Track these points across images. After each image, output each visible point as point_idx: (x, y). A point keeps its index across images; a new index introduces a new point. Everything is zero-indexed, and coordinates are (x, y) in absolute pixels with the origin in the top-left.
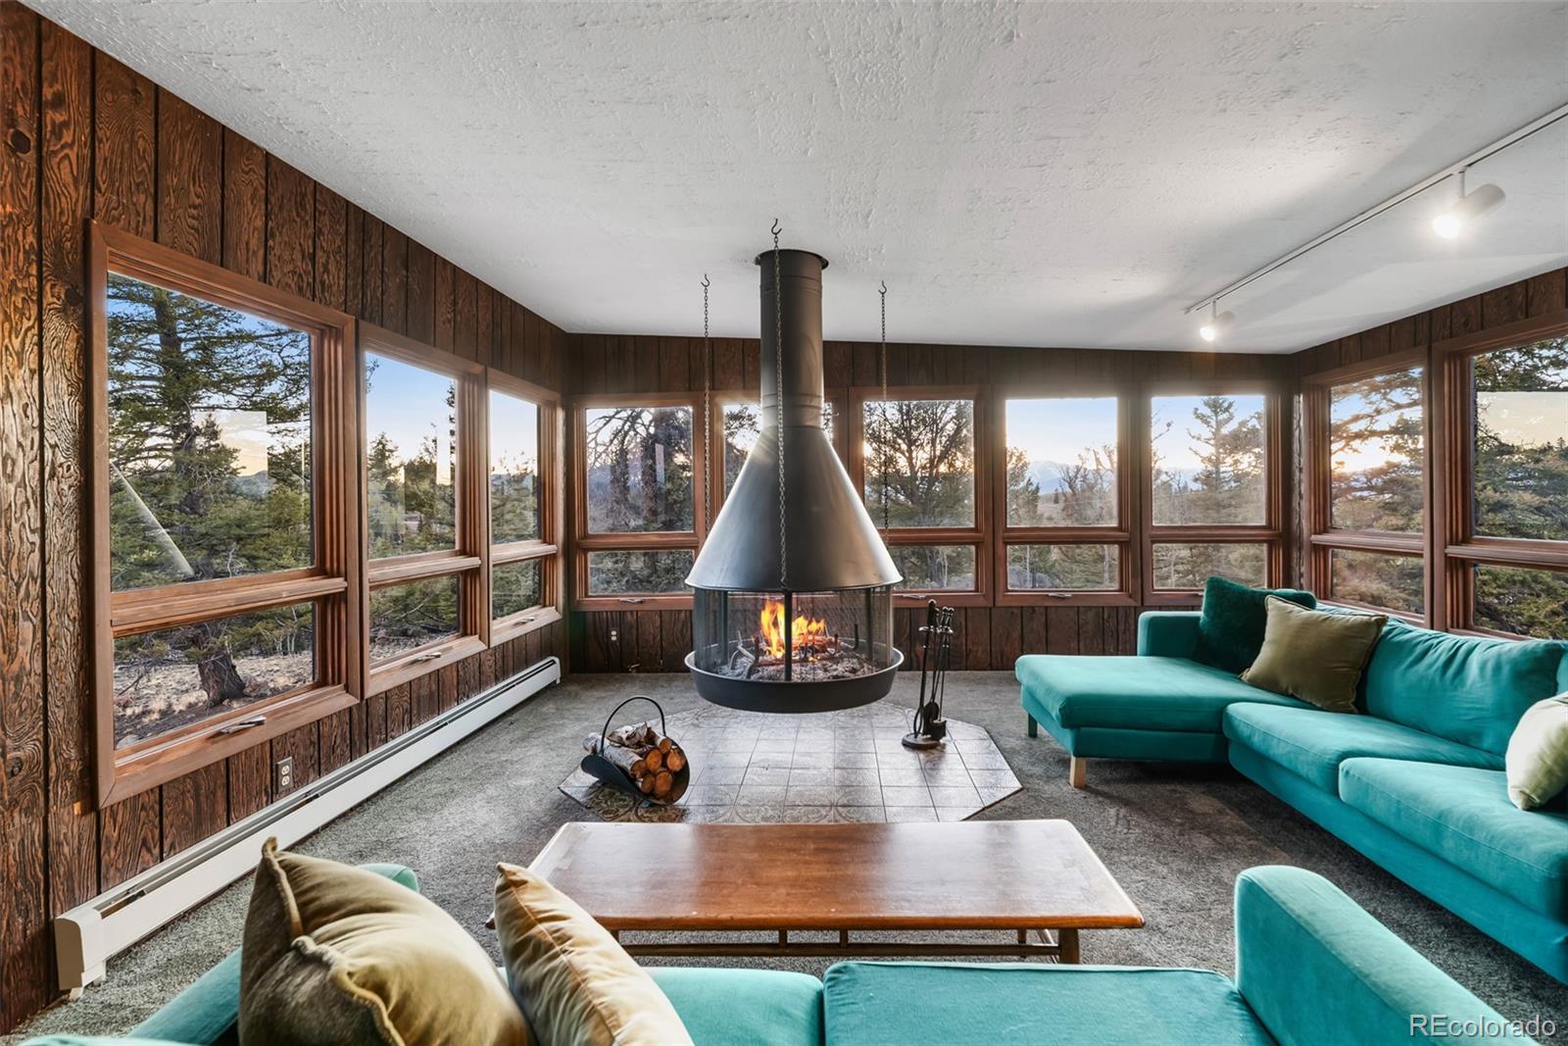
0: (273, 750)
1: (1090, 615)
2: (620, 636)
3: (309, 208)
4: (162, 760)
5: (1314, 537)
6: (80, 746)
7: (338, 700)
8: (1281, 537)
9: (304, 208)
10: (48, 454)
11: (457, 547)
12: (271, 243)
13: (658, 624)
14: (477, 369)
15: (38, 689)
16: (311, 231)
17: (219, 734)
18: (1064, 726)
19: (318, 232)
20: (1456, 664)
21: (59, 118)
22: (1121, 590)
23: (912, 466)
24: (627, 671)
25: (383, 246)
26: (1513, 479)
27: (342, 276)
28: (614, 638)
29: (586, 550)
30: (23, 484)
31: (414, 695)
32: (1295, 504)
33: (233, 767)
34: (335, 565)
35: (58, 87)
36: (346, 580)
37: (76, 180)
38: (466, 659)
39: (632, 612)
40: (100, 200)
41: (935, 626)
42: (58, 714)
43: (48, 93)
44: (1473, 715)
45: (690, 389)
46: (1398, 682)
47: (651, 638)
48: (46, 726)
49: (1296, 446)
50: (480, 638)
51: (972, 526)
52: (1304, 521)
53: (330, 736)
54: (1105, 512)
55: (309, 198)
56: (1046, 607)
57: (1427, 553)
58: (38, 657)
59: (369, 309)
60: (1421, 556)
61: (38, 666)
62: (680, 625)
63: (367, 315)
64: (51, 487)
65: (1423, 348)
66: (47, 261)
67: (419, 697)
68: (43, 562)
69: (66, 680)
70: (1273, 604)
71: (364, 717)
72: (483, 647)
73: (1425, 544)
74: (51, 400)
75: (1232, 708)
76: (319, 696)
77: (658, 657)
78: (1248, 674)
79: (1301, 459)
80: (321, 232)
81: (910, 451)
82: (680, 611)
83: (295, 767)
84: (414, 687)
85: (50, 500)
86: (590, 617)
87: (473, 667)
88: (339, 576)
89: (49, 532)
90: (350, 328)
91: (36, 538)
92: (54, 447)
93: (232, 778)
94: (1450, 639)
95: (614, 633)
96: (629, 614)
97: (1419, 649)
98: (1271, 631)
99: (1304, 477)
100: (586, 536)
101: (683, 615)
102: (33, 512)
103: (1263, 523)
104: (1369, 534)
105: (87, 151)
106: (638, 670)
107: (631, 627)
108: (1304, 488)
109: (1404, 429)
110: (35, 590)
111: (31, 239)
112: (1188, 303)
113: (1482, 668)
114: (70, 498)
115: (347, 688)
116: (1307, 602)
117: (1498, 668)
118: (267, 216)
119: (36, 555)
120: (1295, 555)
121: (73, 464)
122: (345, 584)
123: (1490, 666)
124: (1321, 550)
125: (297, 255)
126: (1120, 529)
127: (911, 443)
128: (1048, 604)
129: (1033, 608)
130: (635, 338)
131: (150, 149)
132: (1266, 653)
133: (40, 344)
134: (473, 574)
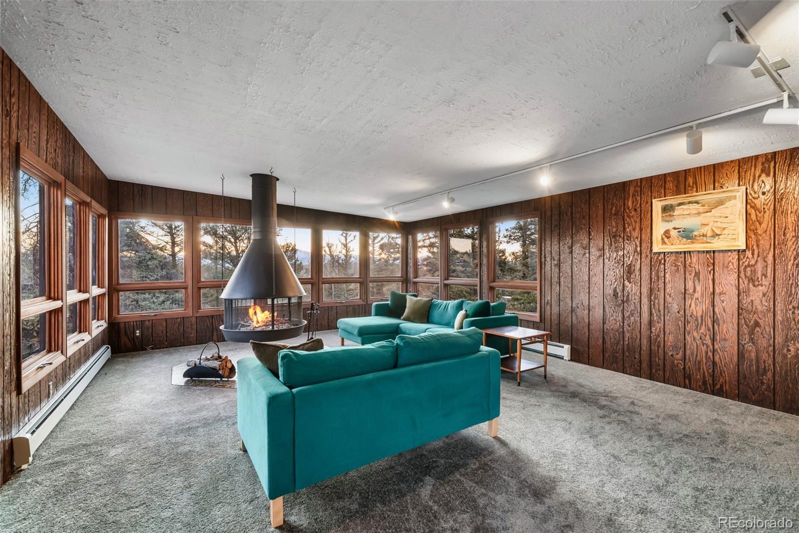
0: (48, 378)
1: (351, 308)
2: (142, 333)
3: (56, 128)
5: (414, 280)
6: (16, 367)
7: (59, 359)
8: (405, 281)
9: (54, 128)
11: (78, 288)
13: (165, 325)
17: (39, 367)
18: (359, 336)
20: (446, 307)
22: (360, 299)
23: (237, 250)
24: (146, 349)
26: (458, 262)
27: (61, 158)
28: (138, 334)
29: (118, 291)
30: (7, 256)
32: (409, 269)
34: (56, 294)
35: (13, 88)
36: (62, 301)
37: (15, 126)
38: (86, 344)
39: (149, 321)
40: (19, 134)
41: (314, 311)
44: (449, 318)
45: (184, 215)
46: (436, 314)
47: (160, 332)
49: (409, 252)
50: (89, 334)
51: (310, 277)
52: (411, 275)
53: (59, 374)
54: (355, 271)
56: (336, 306)
57: (440, 283)
58: (9, 328)
60: (438, 284)
61: (9, 332)
62: (177, 325)
65: (439, 227)
66: (10, 162)
68: (10, 289)
70: (408, 297)
72: (90, 337)
73: (439, 280)
75: (400, 325)
76: (55, 356)
77: (164, 341)
78: (402, 317)
79: (410, 256)
81: (236, 242)
82: (178, 318)
83: (53, 387)
84: (76, 354)
86: (122, 326)
88: (58, 299)
90: (63, 183)
93: (41, 388)
94: (445, 302)
95: (138, 332)
96: (147, 322)
97: (440, 305)
98: (408, 305)
99: (411, 261)
100: (118, 284)
101: (179, 320)
102: (9, 267)
103: (400, 275)
104: (426, 278)
105: (17, 113)
106: (152, 349)
107: (148, 328)
108: (411, 264)
109: (432, 245)
110: (9, 300)
111: (8, 152)
112: (385, 207)
113: (451, 307)
115: (62, 353)
116: (416, 296)
117: (453, 307)
118: (47, 133)
119: (9, 286)
120: (409, 285)
122: (62, 304)
123: (452, 306)
124: (415, 283)
126: (360, 278)
127: (236, 238)
128: (337, 305)
129: (332, 307)
130: (152, 187)
131: (28, 109)
132: (407, 310)
134: (85, 302)
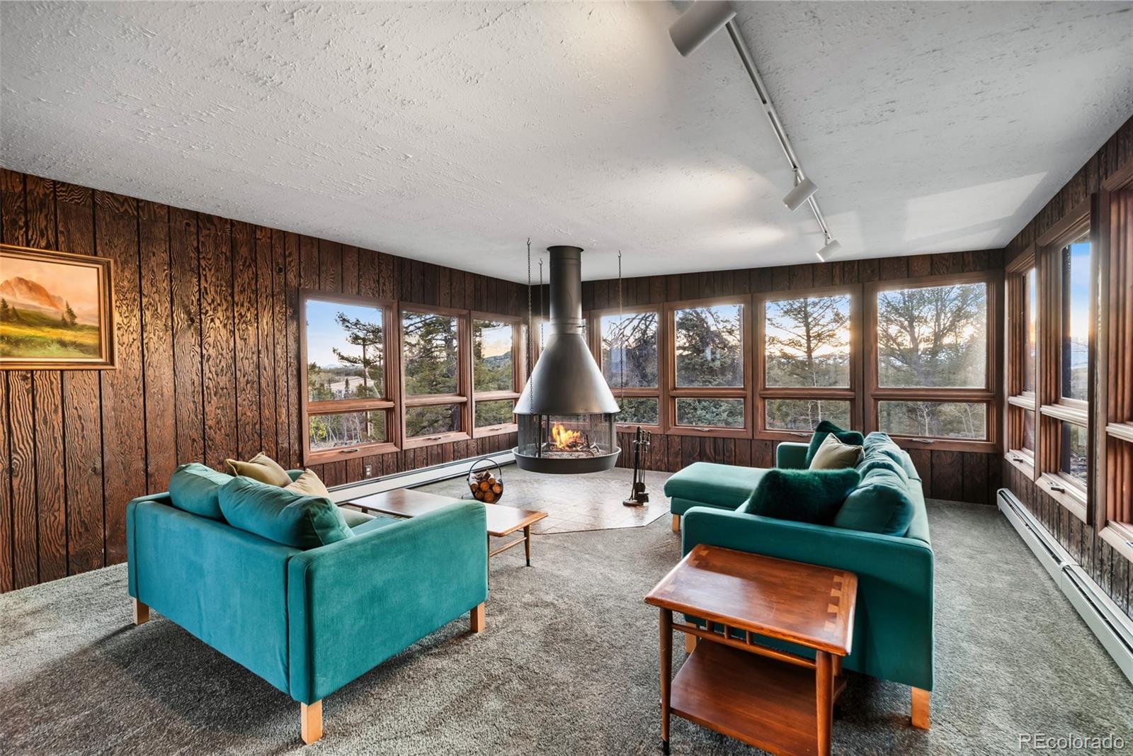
0: (363, 461)
3: (376, 264)
4: (324, 456)
6: (299, 445)
7: (391, 448)
9: (374, 264)
10: (289, 360)
11: (458, 392)
12: (361, 280)
14: (465, 312)
15: (287, 428)
16: (377, 271)
17: (343, 452)
19: (380, 271)
21: (290, 259)
25: (411, 269)
27: (391, 285)
30: (282, 368)
31: (429, 453)
33: (348, 464)
34: (392, 397)
35: (290, 250)
36: (395, 403)
37: (295, 276)
38: (459, 441)
40: (302, 281)
41: (640, 440)
42: (292, 436)
43: (287, 253)
48: (289, 438)
50: (467, 433)
53: (387, 461)
55: (377, 260)
58: (287, 418)
59: (404, 296)
61: (287, 422)
63: (403, 298)
64: (290, 369)
66: (288, 303)
67: (431, 454)
68: (288, 391)
69: (295, 426)
71: (403, 457)
72: (469, 437)
74: (289, 343)
76: (384, 445)
80: (382, 271)
83: (373, 470)
84: (429, 449)
85: (289, 373)
87: (463, 446)
88: (392, 401)
89: (289, 382)
90: (395, 305)
91: (286, 384)
92: (290, 357)
93: (348, 468)
102: (285, 376)
103: (983, 387)
105: (298, 267)
110: (286, 399)
111: (283, 297)
114: (295, 373)
115: (395, 445)
118: (359, 270)
119: (286, 389)
121: (295, 362)
125: (372, 282)
131: (317, 260)
133: (286, 328)
134: (464, 404)
